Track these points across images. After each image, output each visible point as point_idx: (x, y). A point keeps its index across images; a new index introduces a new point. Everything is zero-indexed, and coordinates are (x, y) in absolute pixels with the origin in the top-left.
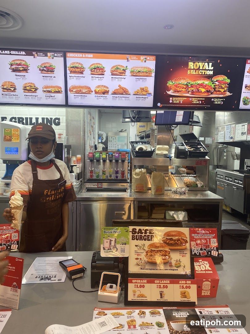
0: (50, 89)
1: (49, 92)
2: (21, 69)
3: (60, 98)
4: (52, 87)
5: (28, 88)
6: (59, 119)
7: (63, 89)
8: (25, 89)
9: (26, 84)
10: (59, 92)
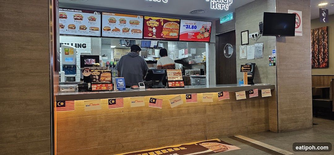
0: (93, 29)
1: (93, 30)
2: (79, 19)
3: (98, 33)
4: (94, 28)
5: (82, 28)
6: (85, 44)
7: (100, 29)
8: (80, 28)
9: (81, 26)
10: (98, 30)
